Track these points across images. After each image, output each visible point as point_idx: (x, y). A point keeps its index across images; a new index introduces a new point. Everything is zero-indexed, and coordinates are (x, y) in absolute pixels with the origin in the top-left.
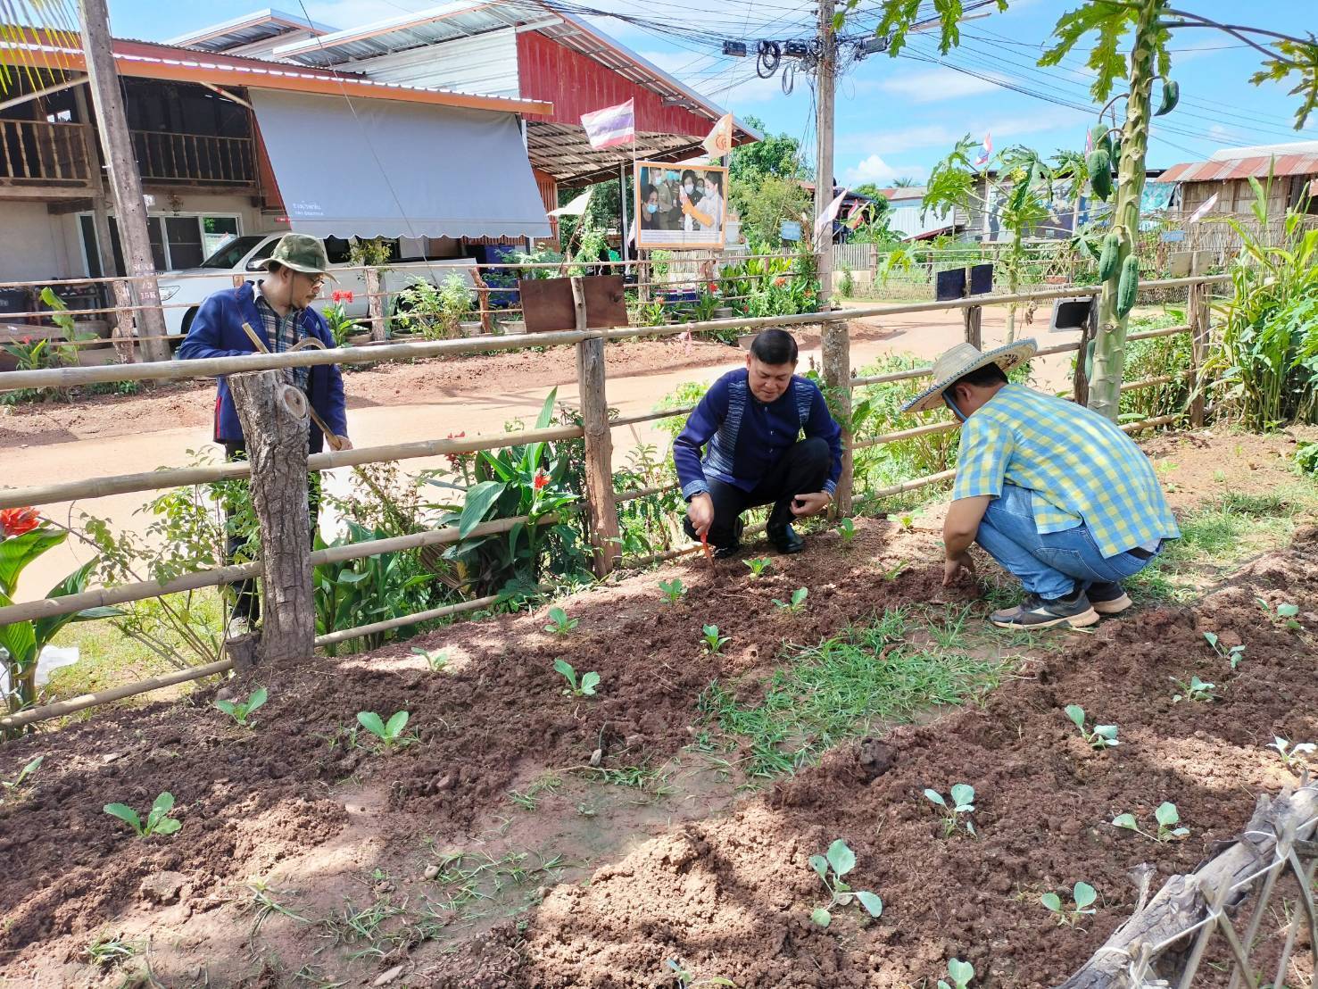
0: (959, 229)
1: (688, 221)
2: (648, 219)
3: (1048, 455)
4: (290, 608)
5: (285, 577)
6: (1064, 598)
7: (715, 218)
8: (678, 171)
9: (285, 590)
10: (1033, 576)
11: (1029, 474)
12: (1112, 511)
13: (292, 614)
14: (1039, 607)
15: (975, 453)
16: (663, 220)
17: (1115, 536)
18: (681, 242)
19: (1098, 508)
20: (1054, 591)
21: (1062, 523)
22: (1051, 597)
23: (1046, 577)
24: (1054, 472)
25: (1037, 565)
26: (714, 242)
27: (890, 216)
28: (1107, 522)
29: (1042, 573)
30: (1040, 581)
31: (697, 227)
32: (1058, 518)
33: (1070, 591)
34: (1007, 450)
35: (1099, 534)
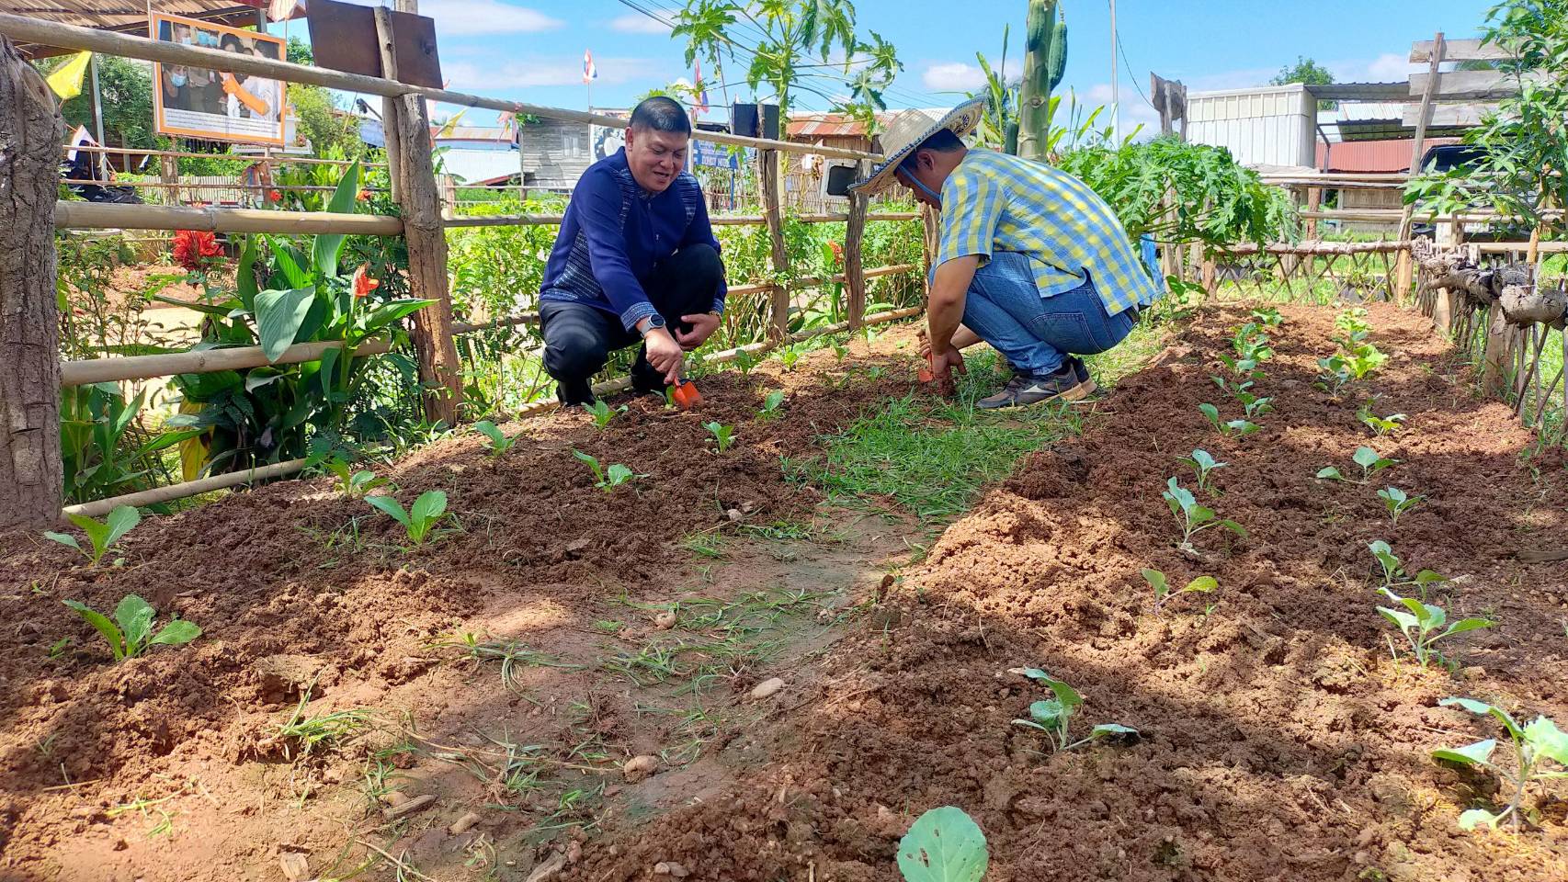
0: (529, 178)
1: (232, 103)
2: (174, 95)
3: (1042, 211)
4: (36, 440)
5: (27, 387)
6: (1057, 372)
7: (271, 104)
8: (215, 34)
9: (27, 408)
10: (1026, 350)
11: (1022, 233)
12: (1113, 266)
13: (38, 451)
14: (1032, 385)
15: (964, 210)
16: (196, 98)
17: (1119, 292)
18: (224, 131)
19: (1101, 263)
20: (1049, 366)
21: (1066, 283)
22: (1045, 372)
23: (1041, 349)
24: (1050, 230)
25: (1029, 338)
26: (270, 136)
27: (444, 155)
28: (1110, 278)
29: (1037, 345)
30: (1035, 354)
31: (245, 113)
32: (1061, 279)
33: (1060, 366)
34: (997, 207)
35: (1104, 291)
